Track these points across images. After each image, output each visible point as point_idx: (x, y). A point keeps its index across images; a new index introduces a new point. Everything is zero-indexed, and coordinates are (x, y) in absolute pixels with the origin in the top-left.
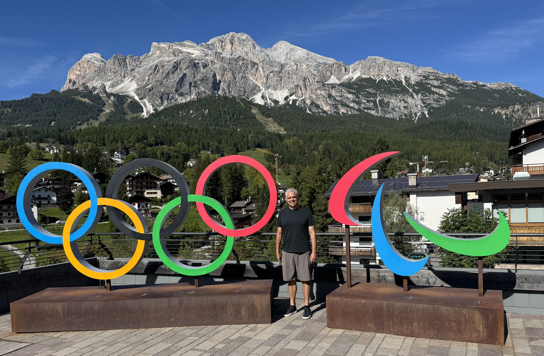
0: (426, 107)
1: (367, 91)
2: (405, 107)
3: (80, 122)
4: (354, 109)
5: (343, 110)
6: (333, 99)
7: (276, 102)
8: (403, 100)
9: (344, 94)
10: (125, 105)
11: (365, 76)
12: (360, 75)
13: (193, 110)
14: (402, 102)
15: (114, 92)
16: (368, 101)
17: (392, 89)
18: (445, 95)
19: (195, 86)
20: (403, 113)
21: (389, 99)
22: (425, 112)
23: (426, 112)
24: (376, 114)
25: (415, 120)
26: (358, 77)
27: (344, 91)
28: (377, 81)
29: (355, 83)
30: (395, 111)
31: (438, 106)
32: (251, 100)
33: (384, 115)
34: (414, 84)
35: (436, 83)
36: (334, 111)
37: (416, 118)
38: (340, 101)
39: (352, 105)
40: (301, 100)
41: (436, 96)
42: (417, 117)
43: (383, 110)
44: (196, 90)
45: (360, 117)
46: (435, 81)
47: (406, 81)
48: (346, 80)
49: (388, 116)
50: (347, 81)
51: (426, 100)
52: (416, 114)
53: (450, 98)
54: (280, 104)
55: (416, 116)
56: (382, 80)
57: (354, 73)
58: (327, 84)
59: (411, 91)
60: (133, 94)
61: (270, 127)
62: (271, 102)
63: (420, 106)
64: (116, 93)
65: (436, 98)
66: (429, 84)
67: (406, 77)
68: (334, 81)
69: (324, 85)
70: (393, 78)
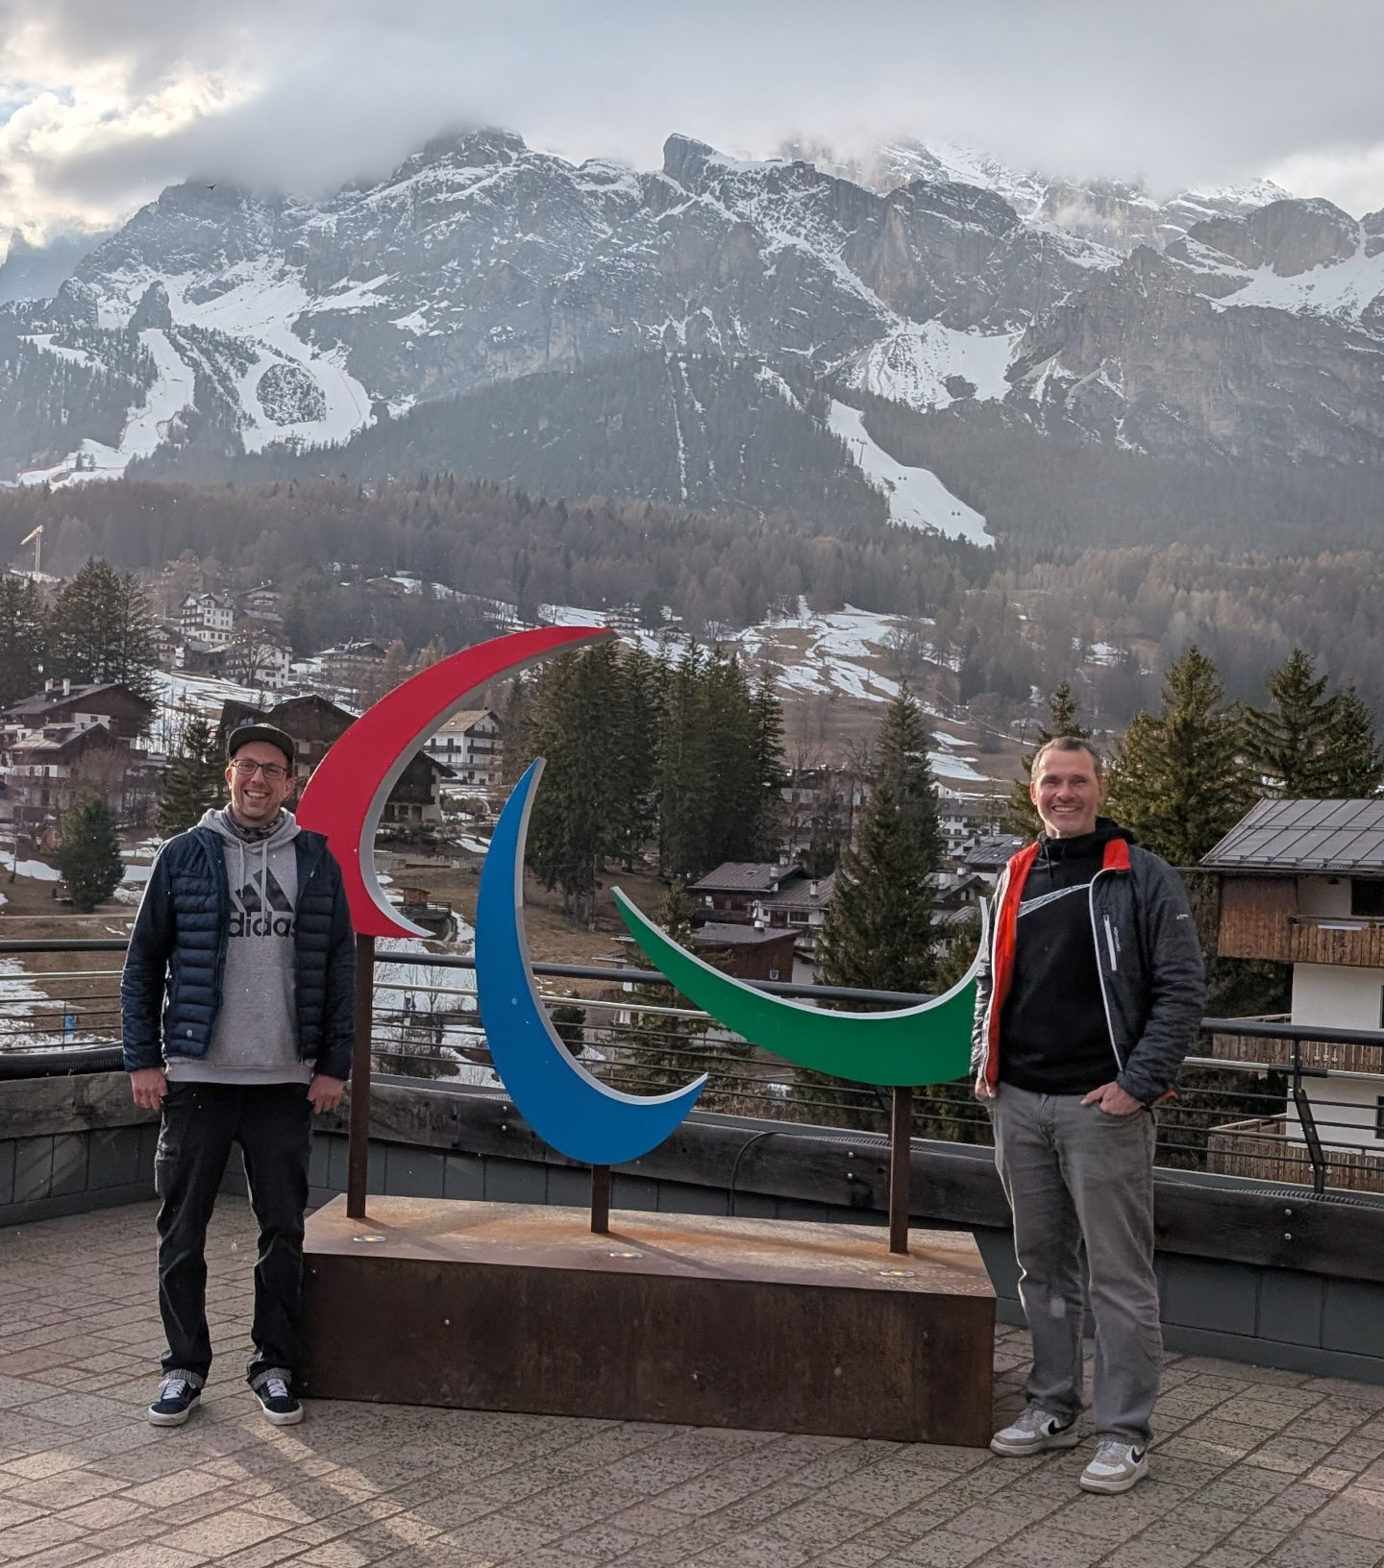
5: (1307, 443)
6: (1260, 384)
7: (962, 388)
10: (249, 385)
13: (551, 416)
32: (839, 374)
36: (1263, 447)
44: (572, 323)
54: (981, 396)
62: (936, 386)
64: (211, 328)
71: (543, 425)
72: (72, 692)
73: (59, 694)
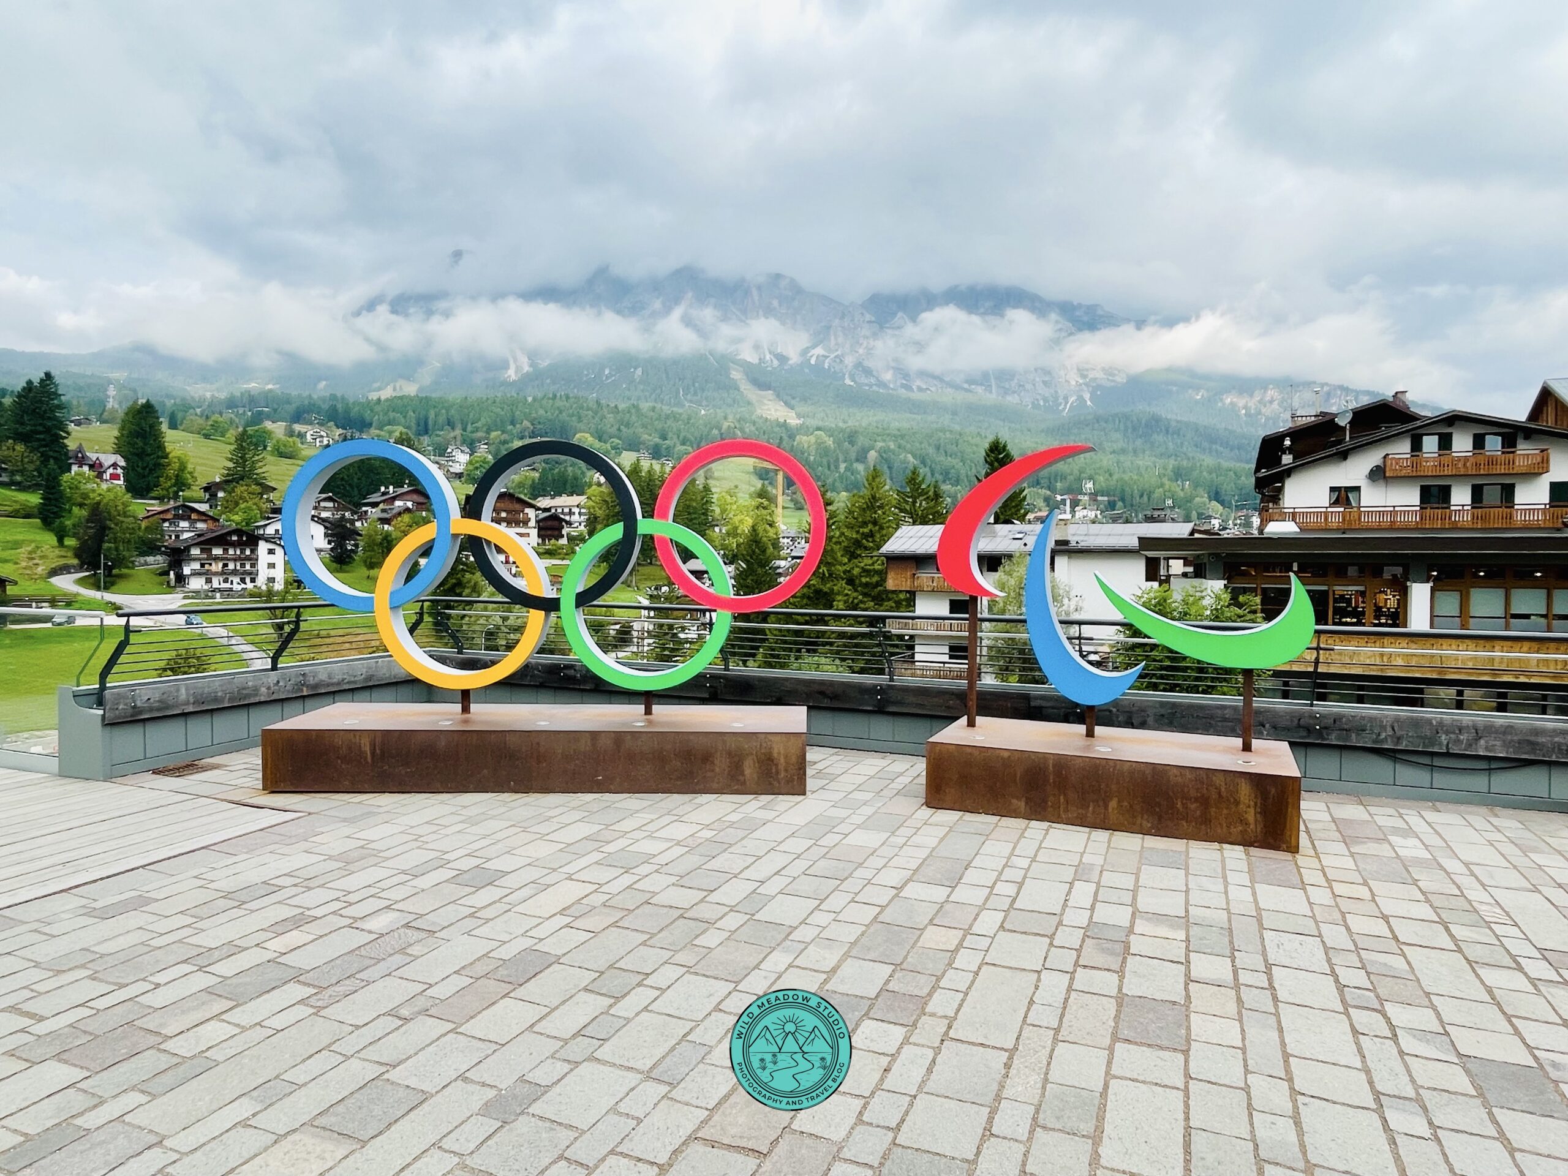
0: (1086, 385)
4: (942, 381)
5: (919, 382)
7: (782, 358)
20: (1040, 394)
22: (1084, 395)
23: (1087, 396)
24: (987, 394)
25: (1064, 409)
30: (1025, 390)
31: (1112, 384)
32: (733, 353)
33: (1002, 397)
37: (1066, 405)
40: (836, 357)
42: (1069, 405)
43: (1000, 387)
49: (1010, 399)
54: (790, 362)
61: (769, 410)
62: (772, 357)
63: (1074, 383)
69: (882, 329)
71: (607, 372)
72: (394, 492)
73: (388, 493)
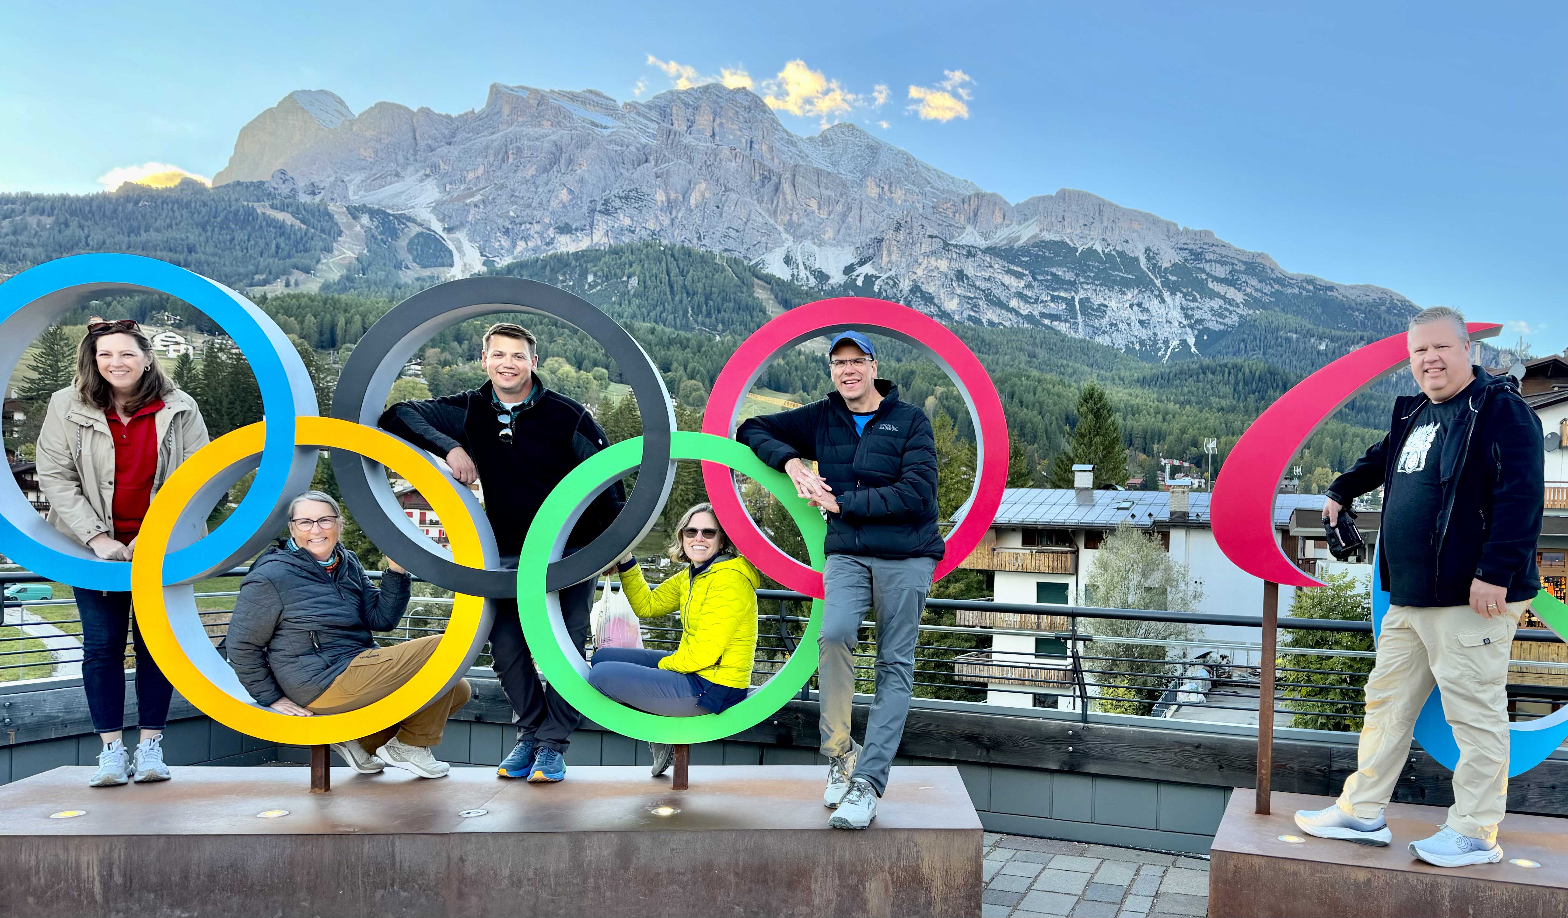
0: (1191, 327)
1: (1054, 275)
2: (1141, 322)
3: (264, 276)
4: (1017, 313)
5: (990, 315)
6: (968, 284)
8: (1140, 305)
9: (996, 275)
10: (403, 243)
11: (1048, 236)
12: (1037, 231)
13: (595, 275)
14: (1135, 308)
15: (372, 203)
16: (1054, 299)
17: (1113, 276)
18: (1238, 302)
19: (607, 212)
20: (1136, 337)
21: (1105, 299)
22: (1188, 340)
23: (1191, 341)
24: (1072, 333)
25: (1163, 356)
26: (1035, 236)
27: (996, 266)
28: (1079, 251)
29: (1024, 251)
30: (1117, 330)
31: (1222, 327)
32: (757, 264)
33: (1091, 338)
34: (1166, 269)
35: (1221, 271)
36: (969, 316)
37: (1166, 351)
38: (984, 291)
39: (1013, 303)
40: (887, 278)
41: (1216, 303)
42: (1169, 351)
43: (1088, 325)
44: (606, 223)
45: (1032, 337)
46: (1218, 265)
47: (1149, 259)
48: (1003, 239)
49: (1099, 340)
50: (1004, 242)
51: (1192, 309)
52: (1166, 342)
53: (1251, 312)
55: (1167, 347)
56: (1090, 249)
57: (1023, 226)
58: (956, 246)
59: (1159, 285)
60: (425, 214)
62: (809, 274)
63: (1177, 324)
64: (376, 207)
65: (1216, 307)
66: (1203, 271)
67: (1148, 250)
68: (973, 239)
69: (946, 246)
70: (1118, 248)
